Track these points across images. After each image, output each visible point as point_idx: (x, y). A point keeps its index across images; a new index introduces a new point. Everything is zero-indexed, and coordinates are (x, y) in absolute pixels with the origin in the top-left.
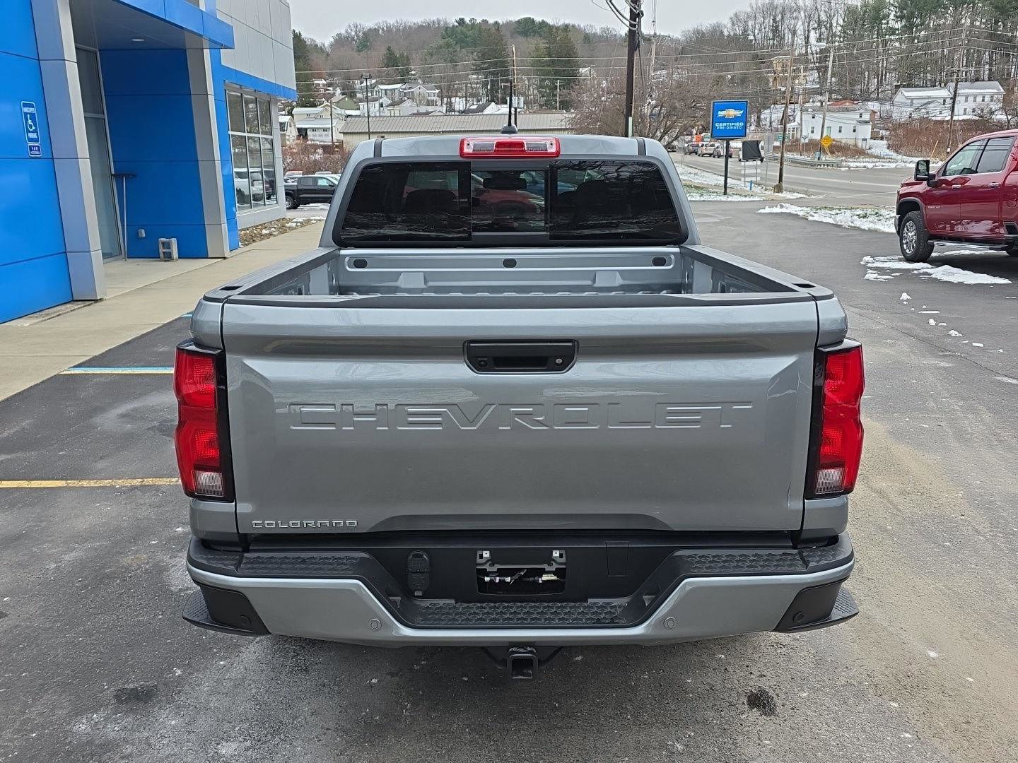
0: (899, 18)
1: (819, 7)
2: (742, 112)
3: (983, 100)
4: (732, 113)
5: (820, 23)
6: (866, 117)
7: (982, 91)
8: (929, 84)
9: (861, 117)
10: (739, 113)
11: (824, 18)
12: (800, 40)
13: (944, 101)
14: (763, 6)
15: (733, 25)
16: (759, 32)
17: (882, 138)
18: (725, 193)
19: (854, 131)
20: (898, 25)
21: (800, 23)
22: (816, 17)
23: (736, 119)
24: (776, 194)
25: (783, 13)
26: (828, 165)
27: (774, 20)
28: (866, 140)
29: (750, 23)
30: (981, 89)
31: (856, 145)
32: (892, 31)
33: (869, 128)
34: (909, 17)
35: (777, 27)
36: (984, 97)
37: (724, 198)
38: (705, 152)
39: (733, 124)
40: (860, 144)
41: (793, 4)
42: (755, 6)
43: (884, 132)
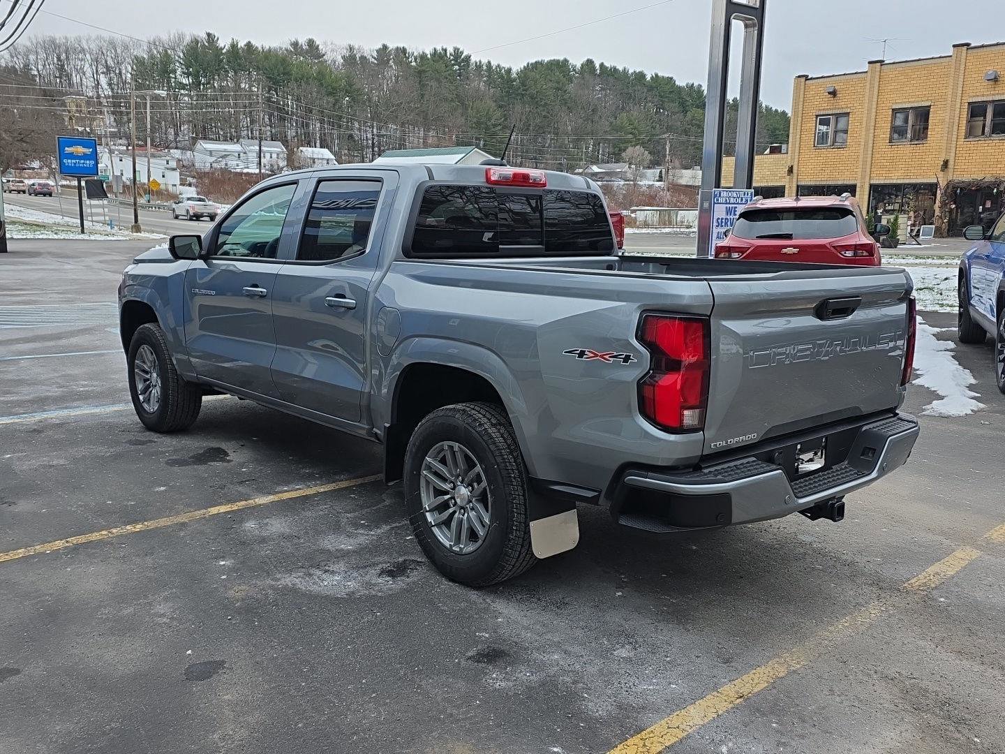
0: (188, 75)
1: (105, 52)
2: (91, 150)
3: (271, 157)
4: (80, 150)
5: (107, 67)
6: (173, 164)
7: (269, 149)
8: (222, 138)
9: (168, 163)
10: (88, 151)
11: (110, 62)
12: (91, 83)
13: (239, 155)
14: (44, 42)
15: (12, 57)
16: (41, 67)
17: (190, 185)
18: (83, 232)
19: (163, 176)
20: (185, 81)
21: (87, 66)
22: (104, 61)
23: (85, 157)
24: (135, 234)
25: (67, 52)
26: (159, 208)
27: (59, 59)
28: (175, 185)
29: (32, 57)
30: (271, 147)
31: (167, 190)
32: (183, 86)
33: (177, 174)
34: (196, 76)
35: (63, 66)
36: (271, 155)
37: (82, 236)
38: (13, 188)
39: (82, 161)
40: (170, 188)
41: (77, 46)
42: (34, 41)
43: (190, 180)
